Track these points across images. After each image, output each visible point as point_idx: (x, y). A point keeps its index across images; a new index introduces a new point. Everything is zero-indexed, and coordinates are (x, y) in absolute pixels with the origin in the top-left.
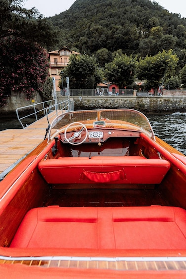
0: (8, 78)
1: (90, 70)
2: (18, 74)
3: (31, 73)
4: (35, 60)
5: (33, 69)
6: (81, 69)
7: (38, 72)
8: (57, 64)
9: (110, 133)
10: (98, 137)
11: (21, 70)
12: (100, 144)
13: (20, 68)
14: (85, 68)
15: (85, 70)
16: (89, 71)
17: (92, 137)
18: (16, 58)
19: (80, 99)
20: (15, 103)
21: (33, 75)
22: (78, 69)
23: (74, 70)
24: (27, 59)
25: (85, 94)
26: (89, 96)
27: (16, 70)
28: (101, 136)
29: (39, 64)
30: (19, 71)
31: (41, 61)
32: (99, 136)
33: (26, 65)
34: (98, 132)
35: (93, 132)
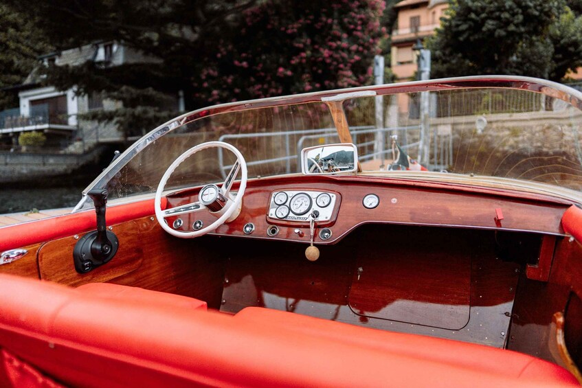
0: (269, 83)
1: (528, 19)
2: (294, 68)
3: (323, 62)
4: (341, 23)
5: (330, 48)
6: (490, 24)
7: (345, 55)
8: (417, 31)
9: (371, 201)
10: (308, 217)
11: (302, 58)
12: (312, 253)
13: (298, 51)
14: (506, 15)
15: (508, 23)
16: (523, 24)
17: (282, 212)
18: (293, 28)
19: (479, 128)
20: (279, 148)
21: (330, 64)
22: (478, 26)
23: (463, 32)
24: (318, 26)
25: (500, 107)
26: (516, 116)
27: (290, 59)
28: (326, 215)
29: (350, 33)
30: (295, 61)
31: (356, 25)
32: (316, 214)
33: (313, 43)
34: (314, 194)
35: (291, 193)
